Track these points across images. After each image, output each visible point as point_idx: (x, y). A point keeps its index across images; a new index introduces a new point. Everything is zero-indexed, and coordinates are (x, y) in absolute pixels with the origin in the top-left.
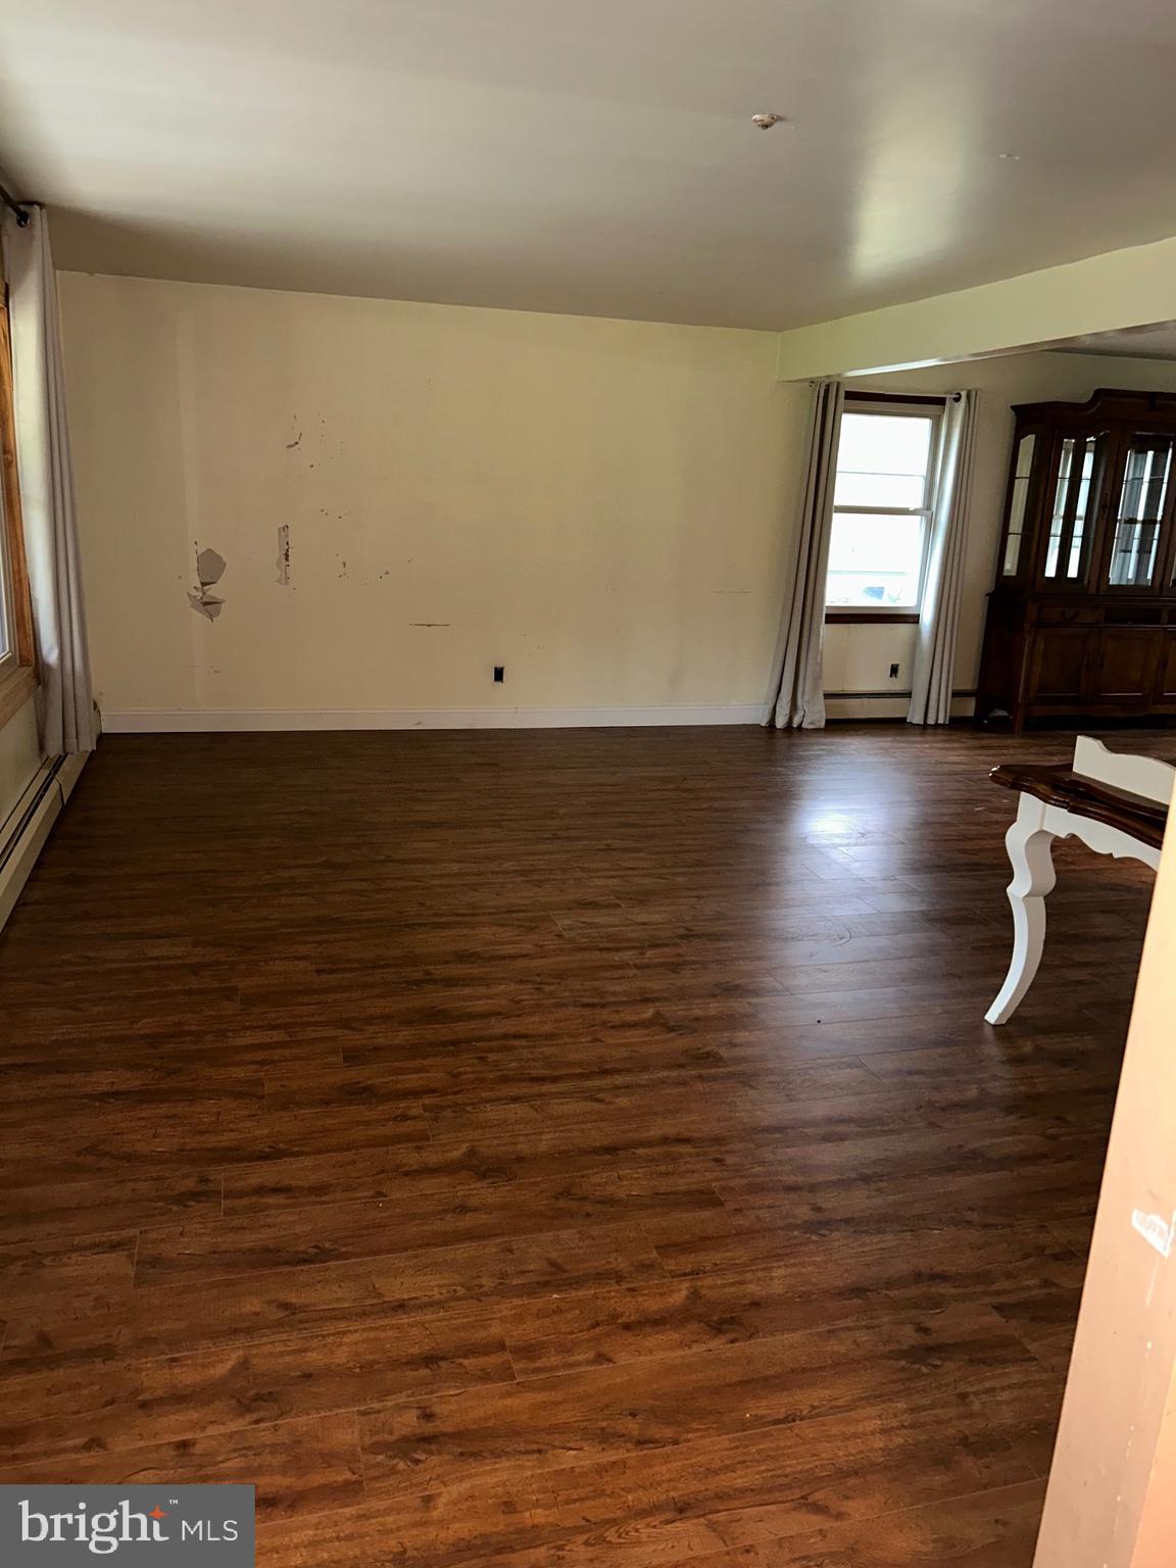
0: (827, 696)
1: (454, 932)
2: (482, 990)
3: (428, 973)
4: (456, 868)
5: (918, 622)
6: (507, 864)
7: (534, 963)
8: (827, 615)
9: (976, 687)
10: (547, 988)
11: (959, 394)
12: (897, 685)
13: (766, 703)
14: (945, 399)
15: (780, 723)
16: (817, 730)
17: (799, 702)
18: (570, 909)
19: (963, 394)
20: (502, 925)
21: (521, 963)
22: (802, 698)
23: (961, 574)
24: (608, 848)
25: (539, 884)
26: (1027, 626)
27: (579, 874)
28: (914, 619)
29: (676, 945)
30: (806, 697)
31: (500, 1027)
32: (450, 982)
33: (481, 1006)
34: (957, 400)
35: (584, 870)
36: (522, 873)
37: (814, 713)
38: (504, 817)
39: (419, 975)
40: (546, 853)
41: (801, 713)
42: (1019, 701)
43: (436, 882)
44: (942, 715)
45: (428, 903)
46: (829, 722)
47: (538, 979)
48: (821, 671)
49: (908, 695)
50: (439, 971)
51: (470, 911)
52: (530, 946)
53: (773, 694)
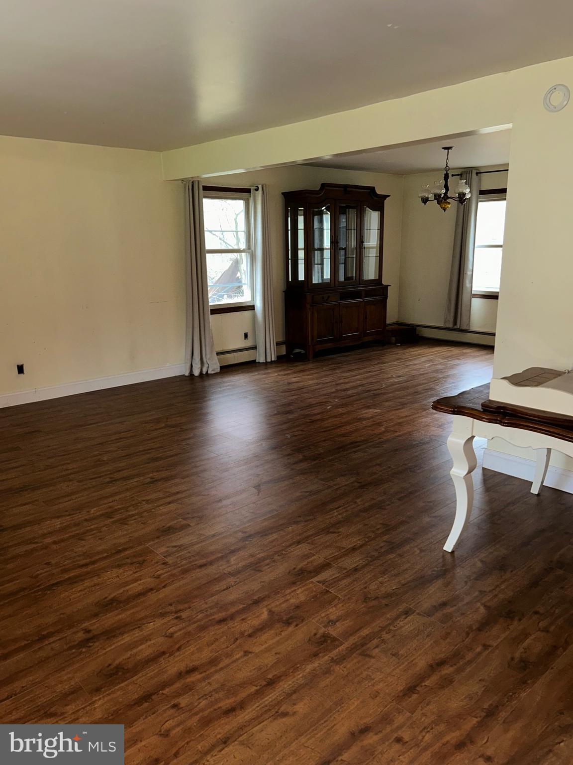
0: (218, 354)
1: (87, 583)
2: (137, 634)
3: (87, 631)
4: (57, 523)
5: (254, 309)
6: (92, 511)
7: (162, 594)
8: (211, 310)
9: (285, 339)
10: (184, 615)
11: (257, 187)
12: (249, 343)
13: (185, 363)
14: (250, 189)
15: (196, 373)
16: (216, 374)
17: (205, 360)
18: (158, 537)
19: (260, 187)
20: (119, 566)
21: (153, 597)
22: (206, 358)
23: (272, 284)
24: (154, 481)
25: (123, 522)
26: (308, 306)
27: (147, 506)
28: (252, 308)
29: (244, 547)
30: (208, 356)
31: (173, 666)
32: (110, 634)
33: (145, 650)
34: (257, 190)
35: (147, 501)
36: (108, 515)
37: (214, 366)
38: (69, 472)
39: (81, 636)
40: (116, 494)
41: (206, 365)
42: (310, 344)
43: (49, 540)
44: (273, 356)
45: (53, 562)
46: (221, 367)
47: (172, 608)
48: (213, 341)
49: (255, 348)
50: (96, 625)
51: (88, 561)
52: (149, 580)
53: (189, 357)
